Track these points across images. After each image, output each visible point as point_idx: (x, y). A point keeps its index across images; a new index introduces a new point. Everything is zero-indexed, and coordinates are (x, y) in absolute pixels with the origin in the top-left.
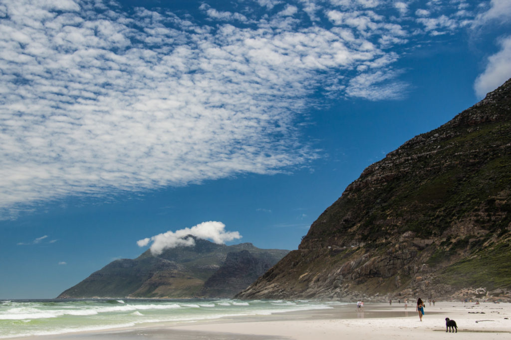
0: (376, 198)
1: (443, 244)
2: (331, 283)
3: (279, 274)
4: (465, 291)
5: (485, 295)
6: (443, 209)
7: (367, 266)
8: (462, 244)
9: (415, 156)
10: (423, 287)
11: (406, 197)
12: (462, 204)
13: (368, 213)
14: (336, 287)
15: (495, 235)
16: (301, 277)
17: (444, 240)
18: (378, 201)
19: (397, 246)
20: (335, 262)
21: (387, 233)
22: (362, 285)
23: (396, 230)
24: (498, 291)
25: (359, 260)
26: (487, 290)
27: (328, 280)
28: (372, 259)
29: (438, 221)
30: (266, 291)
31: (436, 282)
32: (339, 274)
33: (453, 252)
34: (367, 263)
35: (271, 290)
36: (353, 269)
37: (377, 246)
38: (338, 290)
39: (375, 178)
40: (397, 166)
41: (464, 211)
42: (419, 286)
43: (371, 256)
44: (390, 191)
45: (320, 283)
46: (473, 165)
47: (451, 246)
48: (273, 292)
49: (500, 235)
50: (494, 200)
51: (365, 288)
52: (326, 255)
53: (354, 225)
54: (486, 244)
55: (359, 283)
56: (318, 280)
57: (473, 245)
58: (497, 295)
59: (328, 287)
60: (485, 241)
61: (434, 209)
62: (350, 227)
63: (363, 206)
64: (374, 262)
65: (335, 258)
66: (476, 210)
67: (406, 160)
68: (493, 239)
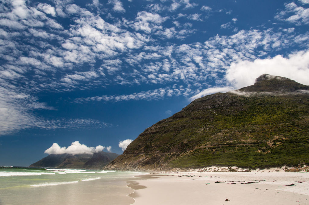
0: (149, 139)
1: (168, 155)
2: (134, 166)
3: (116, 162)
4: (174, 169)
5: (179, 170)
6: (169, 144)
7: (146, 161)
8: (174, 155)
9: (161, 126)
10: (163, 168)
11: (158, 139)
12: (175, 143)
13: (146, 143)
14: (135, 167)
15: (183, 152)
16: (124, 163)
17: (169, 153)
18: (150, 140)
19: (155, 155)
20: (135, 159)
21: (152, 151)
22: (144, 167)
23: (155, 150)
24: (183, 169)
25: (143, 159)
26: (180, 168)
27: (133, 165)
28: (148, 158)
29: (167, 148)
30: (112, 168)
31: (167, 166)
32: (137, 163)
33: (171, 157)
34: (146, 160)
35: (114, 167)
36: (141, 162)
37: (149, 155)
38: (136, 168)
39: (149, 132)
40: (156, 129)
41: (175, 145)
42: (162, 167)
43: (147, 158)
44: (153, 137)
45: (130, 166)
46: (178, 131)
47: (171, 155)
48: (114, 168)
49: (184, 153)
50: (183, 142)
51: (145, 168)
52: (132, 157)
53: (141, 147)
54: (180, 155)
55: (143, 166)
56: (130, 165)
57: (177, 155)
58: (182, 170)
59: (133, 167)
60: (180, 154)
61: (167, 144)
62: (140, 148)
63: (145, 141)
64: (148, 160)
65: (135, 158)
66: (178, 145)
67: (159, 127)
68: (183, 154)
